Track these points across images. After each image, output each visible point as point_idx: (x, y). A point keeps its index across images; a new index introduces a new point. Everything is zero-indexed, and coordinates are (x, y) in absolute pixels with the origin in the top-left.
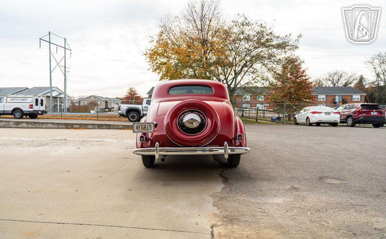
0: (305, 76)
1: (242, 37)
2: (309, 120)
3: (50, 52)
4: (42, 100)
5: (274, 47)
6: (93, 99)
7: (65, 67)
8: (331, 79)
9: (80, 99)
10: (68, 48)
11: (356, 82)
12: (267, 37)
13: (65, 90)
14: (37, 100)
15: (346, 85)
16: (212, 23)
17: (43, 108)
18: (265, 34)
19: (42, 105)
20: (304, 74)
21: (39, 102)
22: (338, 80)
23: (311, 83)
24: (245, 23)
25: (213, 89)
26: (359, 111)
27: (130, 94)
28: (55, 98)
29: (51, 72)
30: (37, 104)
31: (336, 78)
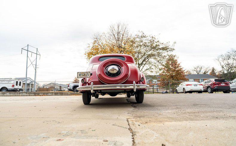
0: (180, 67)
1: (141, 44)
2: (185, 90)
3: (27, 56)
4: (20, 82)
5: (160, 49)
6: (52, 85)
7: (36, 65)
8: (196, 70)
9: (44, 85)
10: (39, 54)
11: (210, 71)
12: (156, 44)
13: (35, 80)
14: (17, 82)
15: (205, 73)
16: (124, 37)
17: (20, 87)
18: (155, 42)
19: (20, 85)
20: (180, 66)
21: (19, 83)
22: (200, 71)
23: (184, 71)
24: (143, 36)
25: (125, 58)
26: (214, 83)
27: (75, 81)
28: (28, 84)
29: (27, 68)
30: (17, 85)
31: (198, 69)
